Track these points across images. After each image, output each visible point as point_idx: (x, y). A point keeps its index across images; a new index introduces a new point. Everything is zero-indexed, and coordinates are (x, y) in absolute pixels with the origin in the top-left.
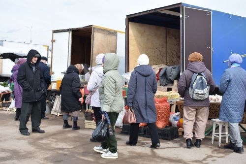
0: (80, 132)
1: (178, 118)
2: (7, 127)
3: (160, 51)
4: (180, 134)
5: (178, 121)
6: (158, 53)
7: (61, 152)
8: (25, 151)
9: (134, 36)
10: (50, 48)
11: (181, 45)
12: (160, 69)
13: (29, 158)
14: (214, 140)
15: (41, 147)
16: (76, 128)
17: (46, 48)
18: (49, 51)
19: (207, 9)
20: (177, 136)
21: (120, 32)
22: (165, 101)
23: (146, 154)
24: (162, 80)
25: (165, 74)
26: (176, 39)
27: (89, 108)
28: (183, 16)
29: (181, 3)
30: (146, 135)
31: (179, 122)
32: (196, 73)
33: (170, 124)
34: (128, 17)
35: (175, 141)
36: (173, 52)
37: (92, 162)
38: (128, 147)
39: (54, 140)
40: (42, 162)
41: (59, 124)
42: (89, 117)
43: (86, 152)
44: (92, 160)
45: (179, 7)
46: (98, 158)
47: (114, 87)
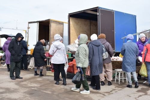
0: (44, 77)
3: (87, 33)
7: (33, 88)
8: (13, 89)
9: (73, 25)
10: (27, 32)
11: (98, 30)
12: (87, 43)
13: (16, 92)
14: (116, 81)
15: (22, 86)
16: (42, 75)
17: (25, 32)
19: (112, 10)
21: (65, 23)
26: (95, 26)
27: (48, 65)
28: (99, 14)
29: (98, 7)
34: (70, 15)
37: (50, 94)
38: (70, 85)
39: (29, 82)
40: (23, 94)
41: (32, 73)
42: (48, 69)
43: (46, 89)
44: (50, 93)
45: (97, 9)
46: (53, 92)
47: (85, 53)
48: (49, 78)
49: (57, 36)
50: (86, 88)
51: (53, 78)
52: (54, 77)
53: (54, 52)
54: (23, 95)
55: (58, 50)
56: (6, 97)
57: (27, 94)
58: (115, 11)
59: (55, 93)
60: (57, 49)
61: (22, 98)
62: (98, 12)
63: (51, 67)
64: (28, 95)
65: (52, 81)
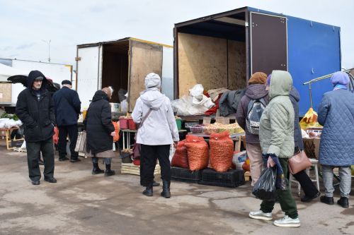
0: (115, 178)
1: (244, 158)
2: (18, 173)
3: (219, 70)
4: (247, 179)
5: (243, 163)
6: (218, 73)
7: (89, 205)
8: (42, 205)
9: (186, 51)
10: (74, 68)
11: (247, 63)
12: (220, 95)
13: (48, 213)
14: (292, 187)
15: (63, 200)
16: (110, 173)
17: (69, 68)
18: (73, 73)
19: (281, 15)
20: (243, 182)
21: (166, 46)
22: (227, 136)
23: (203, 206)
24: (222, 109)
25: (226, 101)
26: (240, 54)
27: (126, 147)
28: (249, 24)
29: (246, 7)
30: (202, 181)
31: (246, 164)
32: (253, 99)
33: (234, 166)
34: (177, 26)
35: (241, 188)
36: (237, 71)
37: (131, 218)
38: (179, 197)
39: (80, 189)
40: (65, 219)
41: (88, 169)
42: (127, 158)
43: (122, 205)
44: (131, 215)
45: (244, 13)
46: (139, 213)
47: (286, 120)
48: (129, 179)
49: (152, 78)
50: (290, 211)
51: (138, 180)
52: (139, 177)
53: (144, 115)
54: (66, 221)
55: (152, 111)
56: (26, 225)
57: (76, 219)
58: (289, 17)
59: (143, 217)
60: (151, 109)
61: (64, 227)
62: (247, 18)
63: (133, 154)
64: (78, 222)
65: (136, 187)
